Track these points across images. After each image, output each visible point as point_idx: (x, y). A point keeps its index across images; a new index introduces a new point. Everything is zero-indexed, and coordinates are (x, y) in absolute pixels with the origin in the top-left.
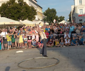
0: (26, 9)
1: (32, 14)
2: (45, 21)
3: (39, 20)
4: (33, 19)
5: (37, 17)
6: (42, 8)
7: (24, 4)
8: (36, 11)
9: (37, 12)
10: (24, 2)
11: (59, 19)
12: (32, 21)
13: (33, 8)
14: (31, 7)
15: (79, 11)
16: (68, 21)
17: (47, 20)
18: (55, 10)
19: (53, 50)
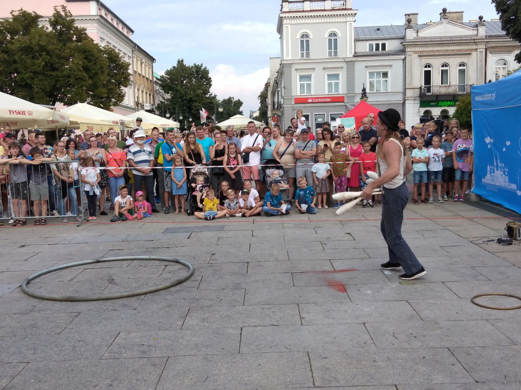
0: (86, 58)
1: (109, 81)
2: (165, 113)
3: (139, 106)
4: (113, 100)
5: (130, 95)
6: (152, 59)
7: (74, 38)
8: (127, 69)
9: (129, 74)
10: (77, 28)
11: (221, 110)
12: (107, 107)
13: (113, 57)
14: (105, 52)
15: (299, 83)
16: (256, 119)
17: (174, 108)
18: (206, 72)
19: (190, 232)
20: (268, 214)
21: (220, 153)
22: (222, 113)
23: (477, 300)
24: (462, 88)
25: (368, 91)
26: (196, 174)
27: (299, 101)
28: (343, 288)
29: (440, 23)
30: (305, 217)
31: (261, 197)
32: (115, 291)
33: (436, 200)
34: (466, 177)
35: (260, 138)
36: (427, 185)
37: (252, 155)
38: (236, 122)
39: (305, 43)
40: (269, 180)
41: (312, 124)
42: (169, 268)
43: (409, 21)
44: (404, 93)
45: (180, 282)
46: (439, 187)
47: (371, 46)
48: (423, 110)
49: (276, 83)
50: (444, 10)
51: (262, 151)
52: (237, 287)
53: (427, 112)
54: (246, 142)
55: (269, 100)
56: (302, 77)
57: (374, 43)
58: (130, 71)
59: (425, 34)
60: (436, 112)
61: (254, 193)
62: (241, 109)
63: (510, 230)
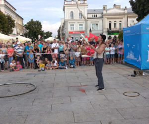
1: (8, 26)
2: (27, 36)
3: (18, 34)
4: (10, 32)
5: (15, 30)
6: (22, 19)
8: (14, 22)
9: (15, 24)
12: (7, 34)
13: (9, 18)
14: (7, 16)
15: (70, 27)
16: (57, 38)
17: (30, 35)
18: (40, 23)
19: (35, 75)
20: (61, 68)
21: (45, 49)
22: (45, 36)
23: (125, 94)
24: (120, 29)
25: (92, 29)
26: (37, 56)
27: (70, 33)
28: (84, 91)
29: (113, 9)
30: (72, 69)
31: (58, 63)
32: (10, 94)
33: (113, 63)
34: (122, 56)
35: (58, 44)
36: (110, 59)
37: (55, 50)
38: (50, 39)
39: (72, 14)
40: (61, 57)
41: (74, 40)
42: (28, 86)
43: (104, 8)
44: (103, 30)
45: (31, 91)
46: (114, 59)
47: (93, 16)
48: (109, 36)
49: (63, 27)
50: (115, 5)
51: (58, 48)
52: (50, 92)
53: (110, 36)
54: (53, 46)
55: (61, 32)
56: (71, 25)
59: (109, 12)
60: (113, 36)
61: (56, 62)
62: (52, 35)
63: (135, 72)
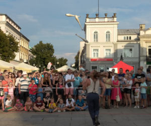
1: (9, 50)
2: (33, 64)
3: (21, 60)
4: (11, 58)
5: (18, 56)
6: (28, 40)
11: (58, 63)
12: (8, 61)
13: (12, 39)
14: (8, 37)
15: (93, 52)
16: (73, 67)
17: (37, 62)
18: (52, 46)
22: (58, 64)
25: (123, 57)
38: (64, 69)
39: (96, 35)
43: (141, 27)
44: (139, 58)
47: (125, 38)
48: (148, 66)
49: (83, 52)
53: (150, 67)
54: (68, 77)
56: (94, 50)
57: (126, 36)
58: (18, 46)
59: (148, 33)
62: (67, 63)
